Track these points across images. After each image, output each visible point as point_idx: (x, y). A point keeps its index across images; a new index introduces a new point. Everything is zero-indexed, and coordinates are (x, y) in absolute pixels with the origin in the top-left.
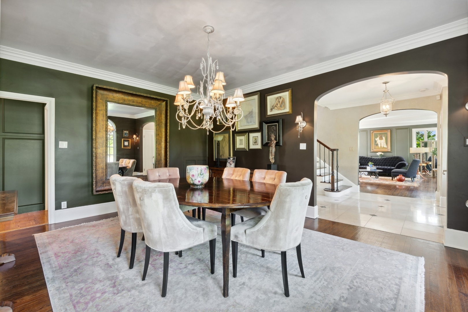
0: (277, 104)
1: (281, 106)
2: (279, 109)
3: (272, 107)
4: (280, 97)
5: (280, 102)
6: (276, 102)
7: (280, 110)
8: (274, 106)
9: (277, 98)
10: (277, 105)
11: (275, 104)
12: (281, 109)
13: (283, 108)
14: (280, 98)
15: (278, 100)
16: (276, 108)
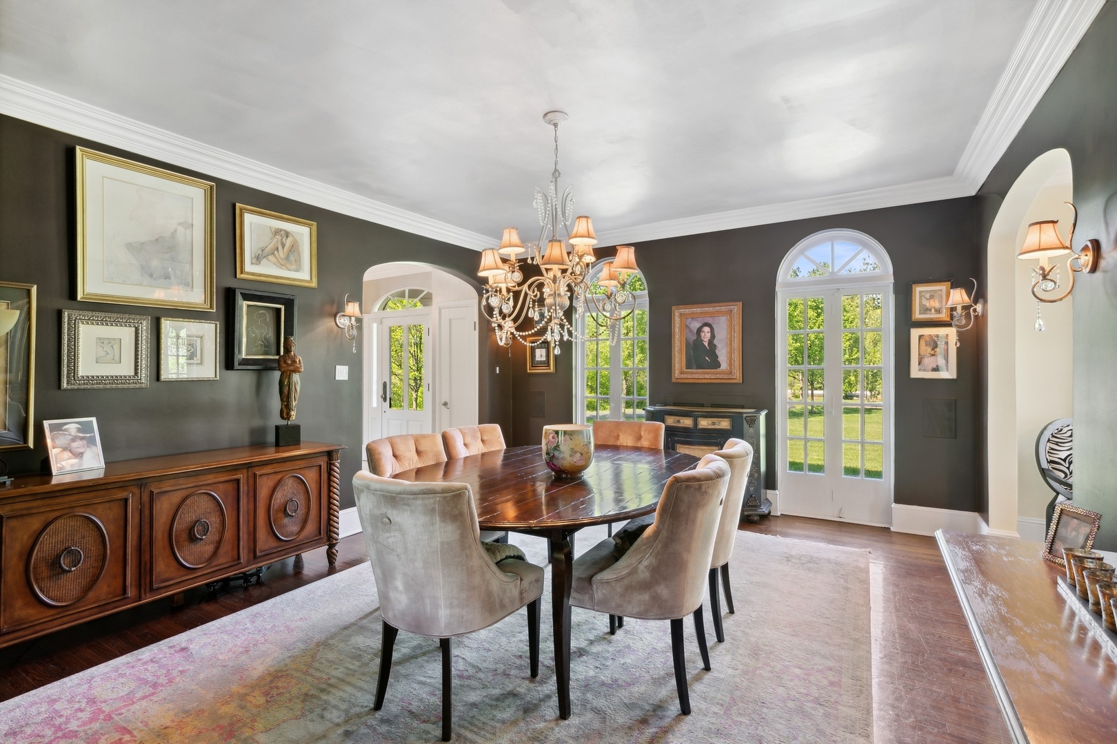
0: (277, 249)
1: (287, 258)
2: (281, 266)
3: (260, 252)
4: (287, 234)
5: (286, 247)
6: (275, 240)
7: (284, 267)
8: (266, 251)
9: (277, 232)
10: (276, 252)
11: (270, 246)
12: (289, 267)
13: (294, 267)
14: (287, 237)
15: (278, 237)
16: (271, 257)
